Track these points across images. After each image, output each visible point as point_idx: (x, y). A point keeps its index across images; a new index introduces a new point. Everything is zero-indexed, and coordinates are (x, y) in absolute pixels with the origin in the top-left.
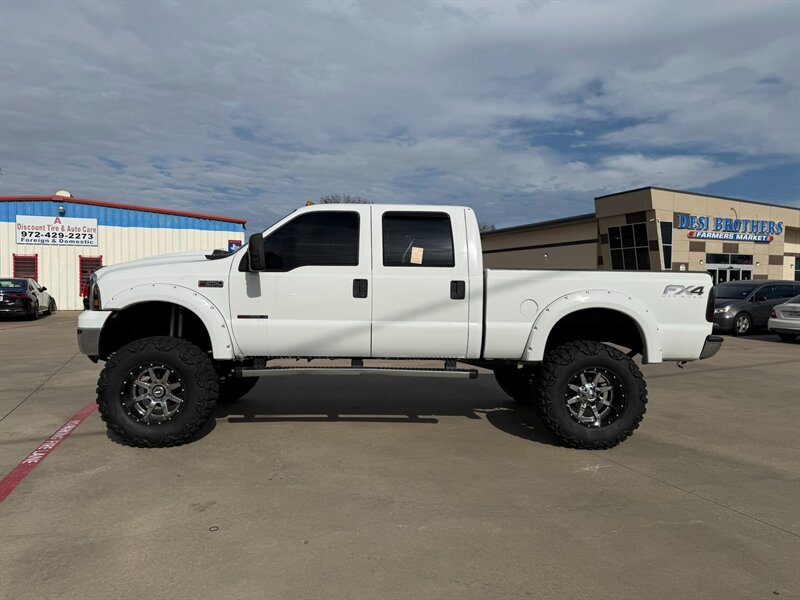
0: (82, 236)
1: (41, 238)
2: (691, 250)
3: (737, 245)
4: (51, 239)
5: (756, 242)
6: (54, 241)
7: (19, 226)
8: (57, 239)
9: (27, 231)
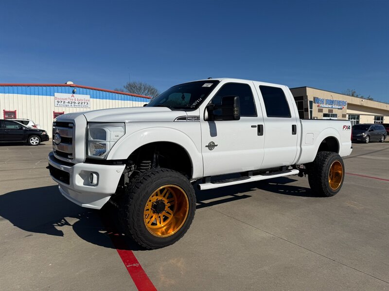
0: (83, 103)
1: (66, 104)
2: (319, 112)
3: (332, 110)
4: (70, 104)
5: (338, 109)
6: (71, 105)
7: (56, 98)
8: (73, 104)
9: (59, 100)
